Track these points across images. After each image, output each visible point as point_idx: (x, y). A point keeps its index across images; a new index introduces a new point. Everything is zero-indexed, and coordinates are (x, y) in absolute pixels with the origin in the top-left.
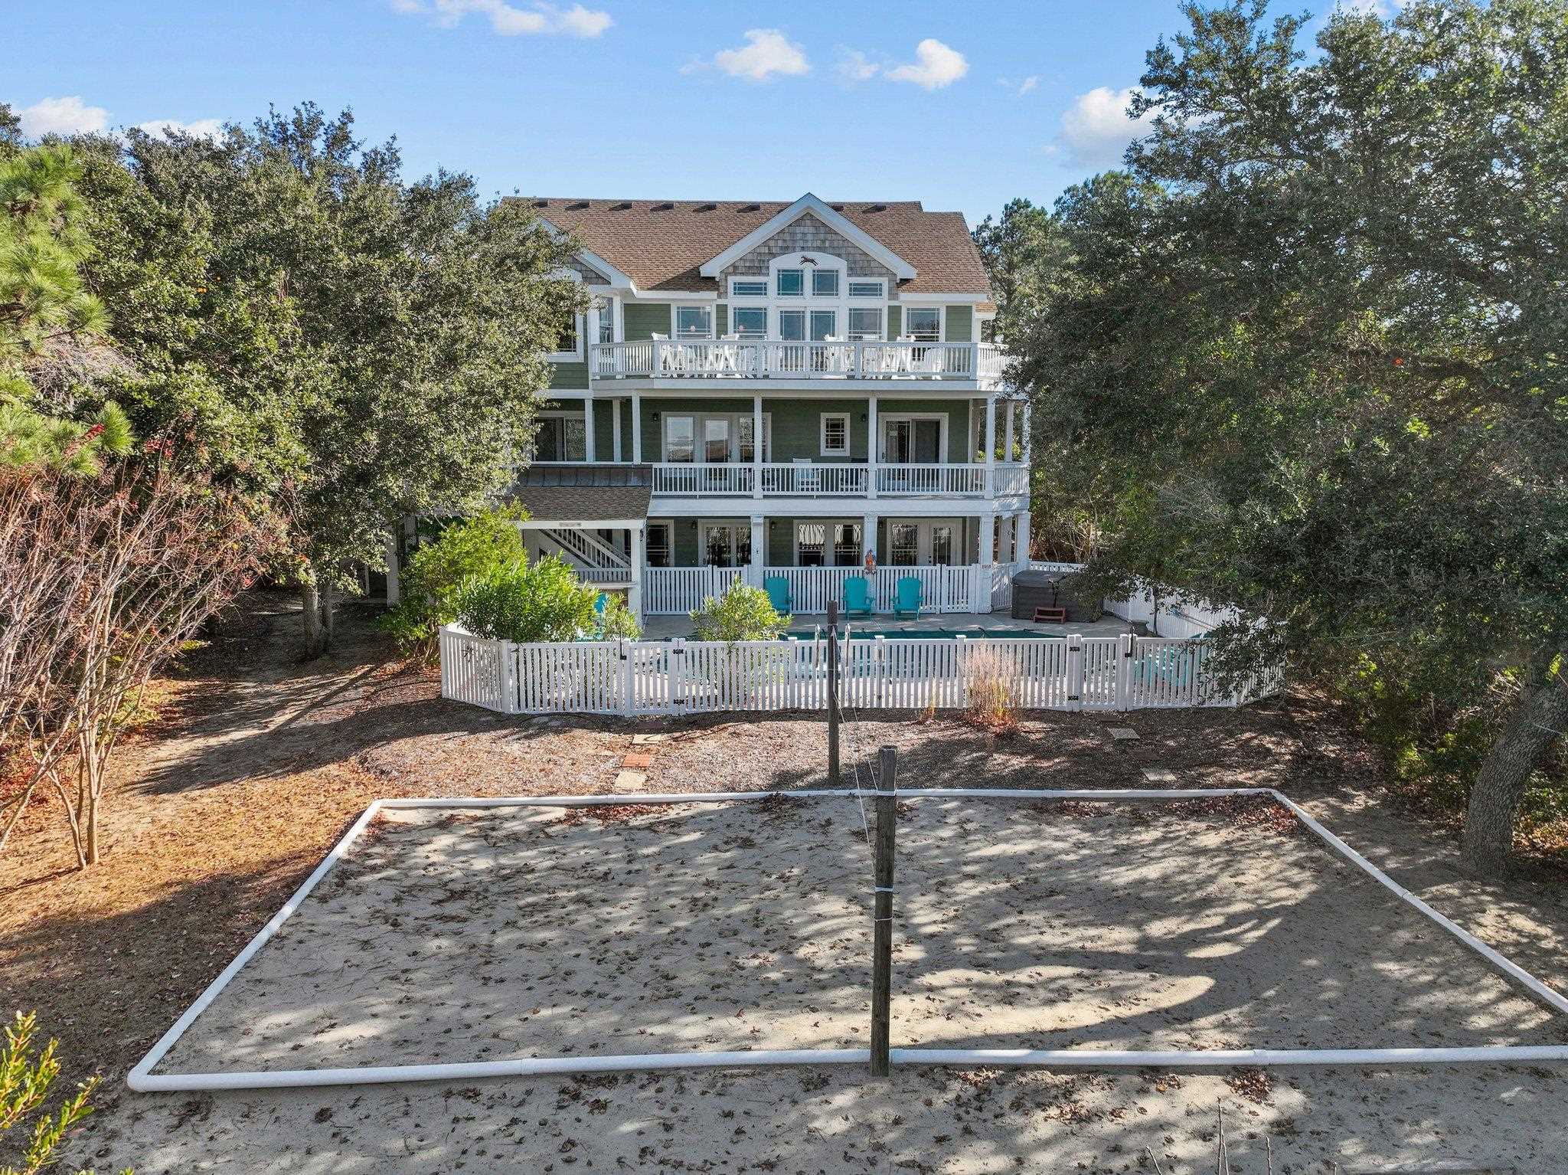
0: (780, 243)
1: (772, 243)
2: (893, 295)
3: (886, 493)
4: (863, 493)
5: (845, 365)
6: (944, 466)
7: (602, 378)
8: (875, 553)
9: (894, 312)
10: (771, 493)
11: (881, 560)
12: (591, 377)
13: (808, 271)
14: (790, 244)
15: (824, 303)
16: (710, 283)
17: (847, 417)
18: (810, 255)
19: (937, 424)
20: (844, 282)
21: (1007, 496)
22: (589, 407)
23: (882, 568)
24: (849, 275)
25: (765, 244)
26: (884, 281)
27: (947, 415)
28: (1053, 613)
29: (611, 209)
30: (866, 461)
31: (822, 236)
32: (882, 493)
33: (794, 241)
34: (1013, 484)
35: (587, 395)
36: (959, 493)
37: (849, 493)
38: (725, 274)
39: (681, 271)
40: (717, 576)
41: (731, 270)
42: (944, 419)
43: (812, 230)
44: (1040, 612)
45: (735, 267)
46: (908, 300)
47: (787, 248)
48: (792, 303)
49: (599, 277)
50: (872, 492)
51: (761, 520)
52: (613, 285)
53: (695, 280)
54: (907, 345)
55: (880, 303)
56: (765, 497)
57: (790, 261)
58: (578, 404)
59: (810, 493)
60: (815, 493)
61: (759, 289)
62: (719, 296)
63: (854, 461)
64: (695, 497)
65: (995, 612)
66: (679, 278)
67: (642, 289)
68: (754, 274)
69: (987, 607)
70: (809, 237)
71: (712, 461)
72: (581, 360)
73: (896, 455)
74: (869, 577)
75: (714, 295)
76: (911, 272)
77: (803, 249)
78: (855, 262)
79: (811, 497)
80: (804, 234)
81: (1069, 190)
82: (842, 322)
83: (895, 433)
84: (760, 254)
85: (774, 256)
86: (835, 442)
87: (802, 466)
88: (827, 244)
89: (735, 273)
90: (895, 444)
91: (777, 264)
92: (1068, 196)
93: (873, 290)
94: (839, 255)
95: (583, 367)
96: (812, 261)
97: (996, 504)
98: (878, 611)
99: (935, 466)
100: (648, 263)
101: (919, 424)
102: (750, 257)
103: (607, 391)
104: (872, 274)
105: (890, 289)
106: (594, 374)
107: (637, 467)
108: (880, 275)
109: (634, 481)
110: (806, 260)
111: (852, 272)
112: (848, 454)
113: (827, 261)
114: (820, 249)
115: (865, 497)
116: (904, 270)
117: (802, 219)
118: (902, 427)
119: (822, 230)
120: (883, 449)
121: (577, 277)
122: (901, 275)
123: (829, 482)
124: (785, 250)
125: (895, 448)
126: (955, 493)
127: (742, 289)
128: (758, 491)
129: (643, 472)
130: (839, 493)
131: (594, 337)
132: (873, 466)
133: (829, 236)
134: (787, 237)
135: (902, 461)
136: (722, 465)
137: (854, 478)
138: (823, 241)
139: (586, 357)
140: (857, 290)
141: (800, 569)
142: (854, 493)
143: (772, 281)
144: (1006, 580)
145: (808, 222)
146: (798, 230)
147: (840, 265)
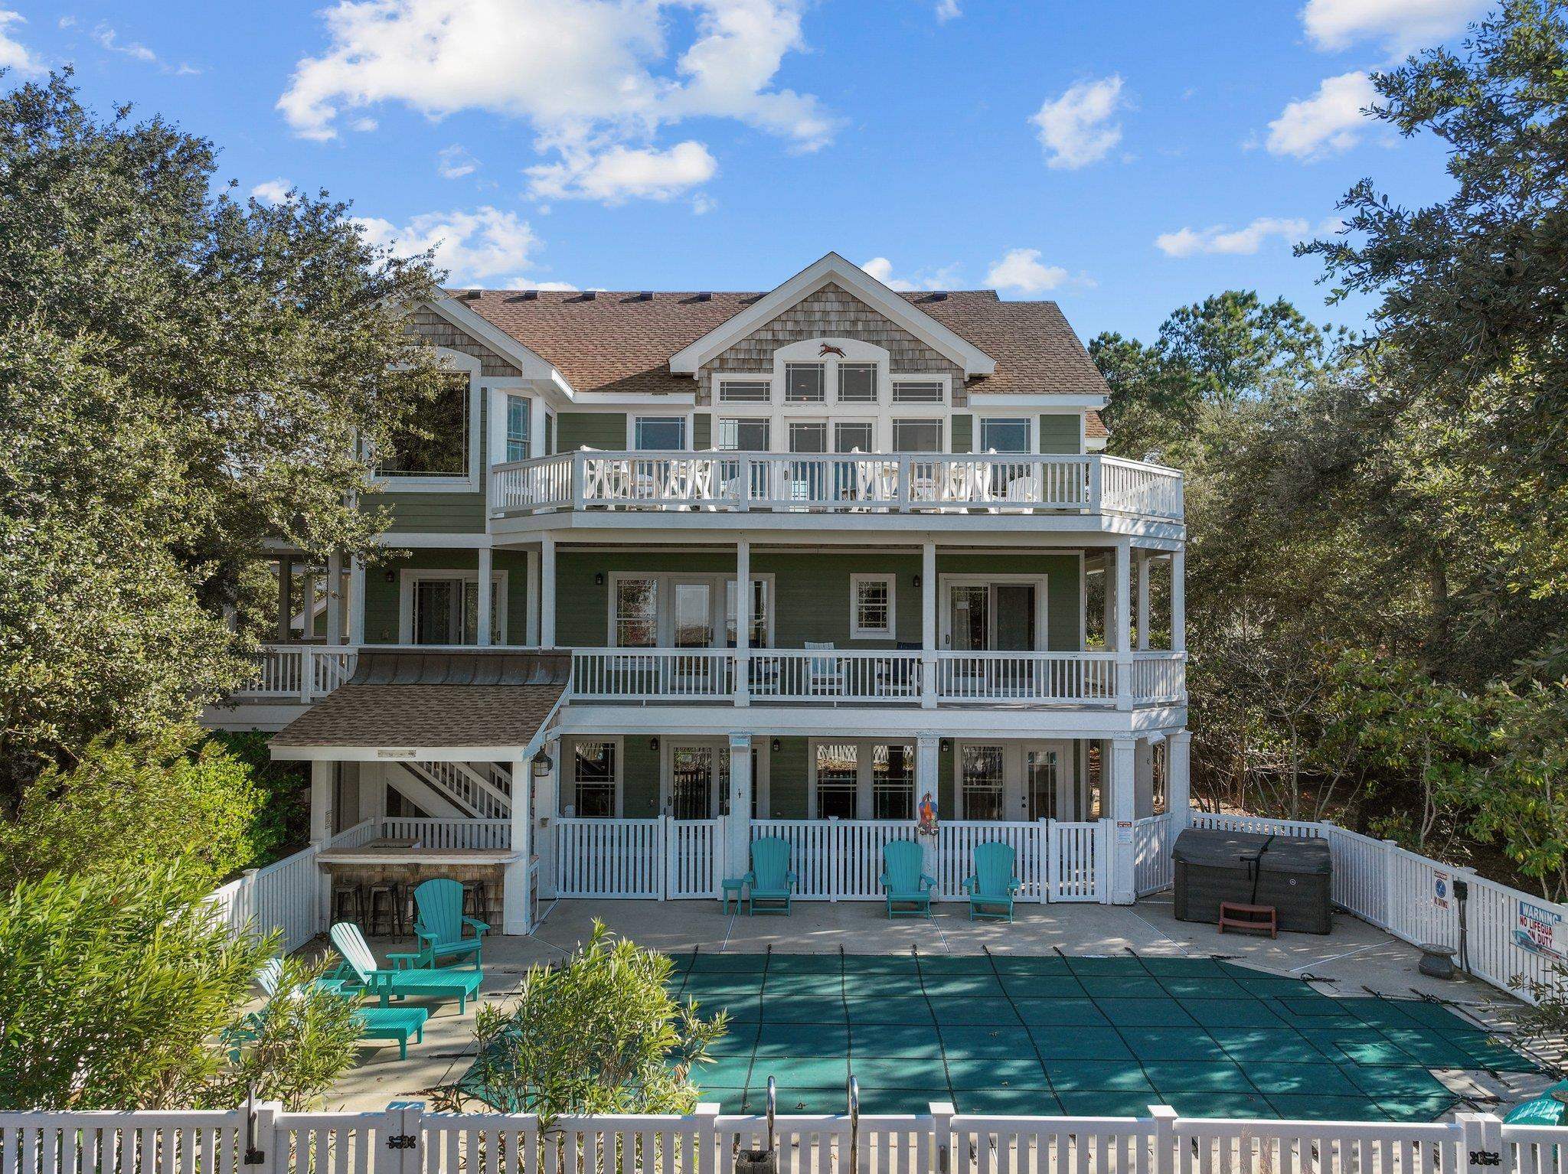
0: (790, 326)
1: (777, 326)
2: (959, 399)
3: (953, 699)
4: (914, 699)
5: (884, 492)
6: (1042, 655)
7: (509, 515)
8: (935, 799)
9: (962, 424)
10: (763, 697)
11: (945, 811)
12: (489, 515)
13: (832, 362)
14: (804, 327)
15: (855, 412)
16: (684, 381)
17: (890, 580)
18: (833, 342)
19: (1031, 591)
20: (886, 380)
21: (1152, 705)
22: (485, 560)
23: (950, 824)
24: (892, 371)
25: (767, 327)
26: (946, 380)
27: (1045, 577)
28: (1252, 917)
29: (566, 301)
30: (919, 646)
31: (852, 316)
32: (945, 699)
33: (811, 323)
34: (1161, 687)
35: (483, 542)
36: (1075, 700)
37: (891, 699)
38: (708, 369)
39: (646, 368)
40: (673, 835)
41: (717, 364)
42: (1041, 583)
43: (836, 306)
44: (1229, 914)
45: (722, 359)
46: (983, 405)
47: (801, 332)
48: (807, 411)
49: (506, 364)
50: (929, 697)
51: (746, 744)
52: (526, 375)
53: (666, 380)
54: (983, 459)
55: (942, 411)
56: (753, 704)
57: (805, 351)
58: (467, 558)
59: (827, 698)
60: (835, 698)
61: (759, 392)
62: (699, 401)
63: (900, 646)
64: (639, 703)
65: (1143, 902)
66: (641, 376)
67: (583, 390)
68: (750, 370)
69: (1127, 894)
70: (833, 317)
71: (684, 645)
72: (476, 489)
73: (966, 639)
74: (926, 840)
75: (689, 398)
76: (985, 365)
77: (824, 333)
78: (901, 352)
79: (829, 705)
80: (825, 313)
81: (1177, 313)
82: (883, 440)
83: (964, 605)
84: (760, 341)
85: (780, 343)
86: (875, 618)
87: (819, 654)
88: (860, 327)
89: (722, 369)
90: (966, 619)
91: (785, 355)
92: (1176, 320)
93: (931, 393)
94: (878, 343)
95: (478, 500)
96: (838, 351)
97: (1136, 719)
98: (942, 897)
99: (1026, 655)
100: (599, 358)
101: (1003, 590)
102: (744, 345)
103: (515, 536)
104: (926, 370)
105: (954, 390)
106: (495, 511)
107: (547, 655)
108: (939, 370)
109: (540, 676)
110: (828, 349)
111: (897, 366)
112: (891, 635)
113: (858, 351)
114: (849, 334)
115: (917, 706)
116: (976, 362)
117: (823, 291)
118: (976, 599)
119: (852, 306)
120: (946, 628)
121: (473, 365)
122: (970, 369)
123: (860, 679)
124: (798, 335)
125: (965, 627)
126: (1066, 700)
127: (733, 392)
128: (742, 693)
129: (556, 663)
130: (876, 699)
131: (498, 452)
132: (931, 656)
133: (863, 316)
134: (800, 316)
135: (976, 647)
136: (701, 652)
137: (900, 673)
138: (854, 322)
139: (483, 485)
140: (904, 393)
141: (818, 823)
142: (901, 699)
143: (777, 380)
144: (1155, 844)
145: (832, 296)
146: (816, 306)
147: (879, 356)
